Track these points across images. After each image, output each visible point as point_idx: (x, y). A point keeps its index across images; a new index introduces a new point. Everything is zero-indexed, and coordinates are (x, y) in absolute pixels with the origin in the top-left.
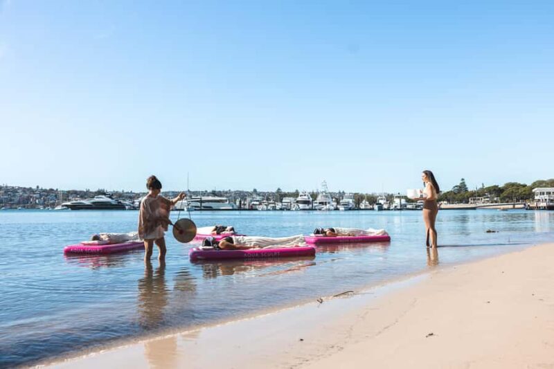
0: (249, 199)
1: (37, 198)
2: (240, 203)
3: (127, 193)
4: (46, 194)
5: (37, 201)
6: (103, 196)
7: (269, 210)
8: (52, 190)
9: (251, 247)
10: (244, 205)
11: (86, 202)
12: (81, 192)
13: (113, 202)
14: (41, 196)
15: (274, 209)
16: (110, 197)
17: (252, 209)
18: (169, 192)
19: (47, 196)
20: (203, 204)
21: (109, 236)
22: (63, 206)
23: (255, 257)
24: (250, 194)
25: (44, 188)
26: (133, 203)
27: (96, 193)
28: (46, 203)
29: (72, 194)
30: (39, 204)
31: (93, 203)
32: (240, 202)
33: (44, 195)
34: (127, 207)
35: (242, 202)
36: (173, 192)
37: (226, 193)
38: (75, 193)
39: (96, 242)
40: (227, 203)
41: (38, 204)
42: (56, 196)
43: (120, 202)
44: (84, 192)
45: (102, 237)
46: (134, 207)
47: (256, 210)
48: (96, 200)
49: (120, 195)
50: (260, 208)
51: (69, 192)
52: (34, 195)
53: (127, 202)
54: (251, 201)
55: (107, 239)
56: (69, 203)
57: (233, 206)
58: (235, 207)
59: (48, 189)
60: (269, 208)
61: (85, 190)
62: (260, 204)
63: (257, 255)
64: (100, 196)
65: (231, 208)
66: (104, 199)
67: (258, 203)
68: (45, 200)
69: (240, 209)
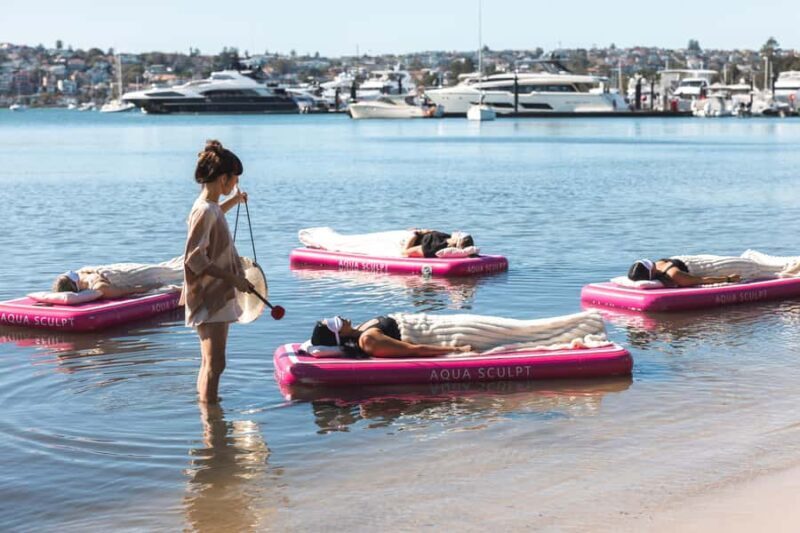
0: (667, 77)
1: (58, 77)
2: (638, 93)
3: (305, 58)
4: (81, 63)
5: (60, 85)
6: (234, 73)
7: (729, 115)
8: (97, 52)
9: (451, 351)
10: (654, 96)
11: (188, 90)
12: (175, 56)
13: (262, 89)
14: (69, 70)
15: (746, 112)
16: (253, 76)
17: (675, 112)
18: (425, 55)
19: (84, 70)
20: (524, 97)
21: (104, 279)
22: (127, 101)
23: (461, 381)
24: (676, 61)
25: (75, 49)
26: (319, 92)
27: (217, 59)
28: (83, 89)
29: (151, 63)
30: (65, 93)
31: (208, 93)
32: (638, 87)
33: (76, 67)
34: (302, 106)
35: (647, 89)
36: (439, 55)
37: (603, 54)
38: (161, 60)
39: (64, 296)
40: (599, 91)
41: (61, 93)
42: (109, 69)
43: (282, 91)
44: (183, 56)
45: (87, 279)
46: (321, 105)
47: (689, 114)
48: (214, 83)
49: (284, 66)
50: (700, 107)
51: (143, 57)
52: (52, 69)
53: (303, 89)
54: (675, 85)
55: (98, 285)
56: (140, 95)
57: (614, 104)
58: (623, 107)
59: (86, 49)
60: (729, 107)
61: (188, 54)
62: (703, 94)
63: (467, 374)
64: (225, 73)
65: (609, 109)
66: (236, 81)
67: (696, 90)
68: (80, 83)
69: (637, 112)
